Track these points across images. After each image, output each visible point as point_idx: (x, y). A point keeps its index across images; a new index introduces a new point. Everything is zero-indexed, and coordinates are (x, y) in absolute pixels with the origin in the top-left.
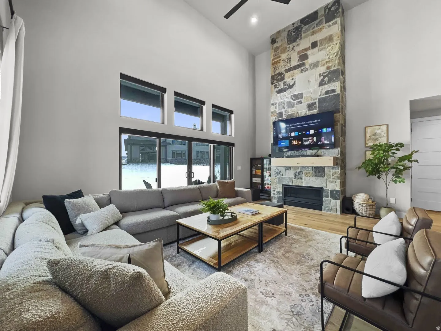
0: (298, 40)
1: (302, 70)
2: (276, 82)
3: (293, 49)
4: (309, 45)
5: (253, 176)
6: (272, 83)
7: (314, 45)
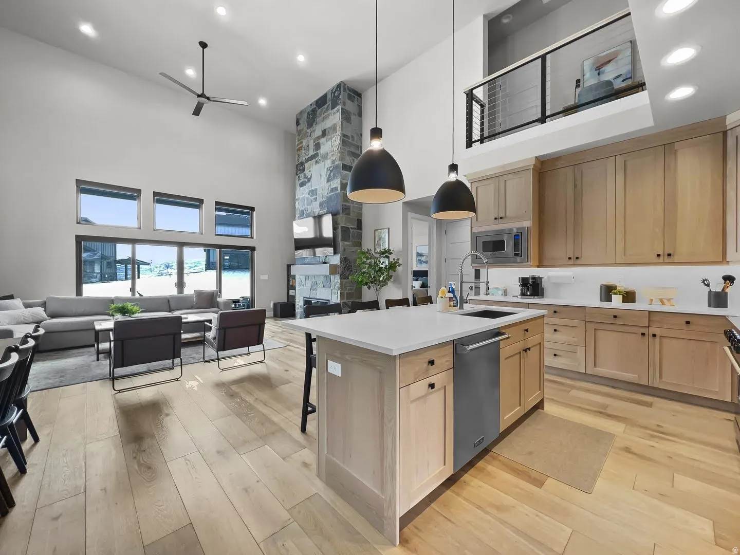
0: (314, 126)
1: (316, 162)
2: (300, 173)
3: (310, 136)
4: (320, 133)
5: (290, 288)
6: (297, 174)
7: (324, 133)
